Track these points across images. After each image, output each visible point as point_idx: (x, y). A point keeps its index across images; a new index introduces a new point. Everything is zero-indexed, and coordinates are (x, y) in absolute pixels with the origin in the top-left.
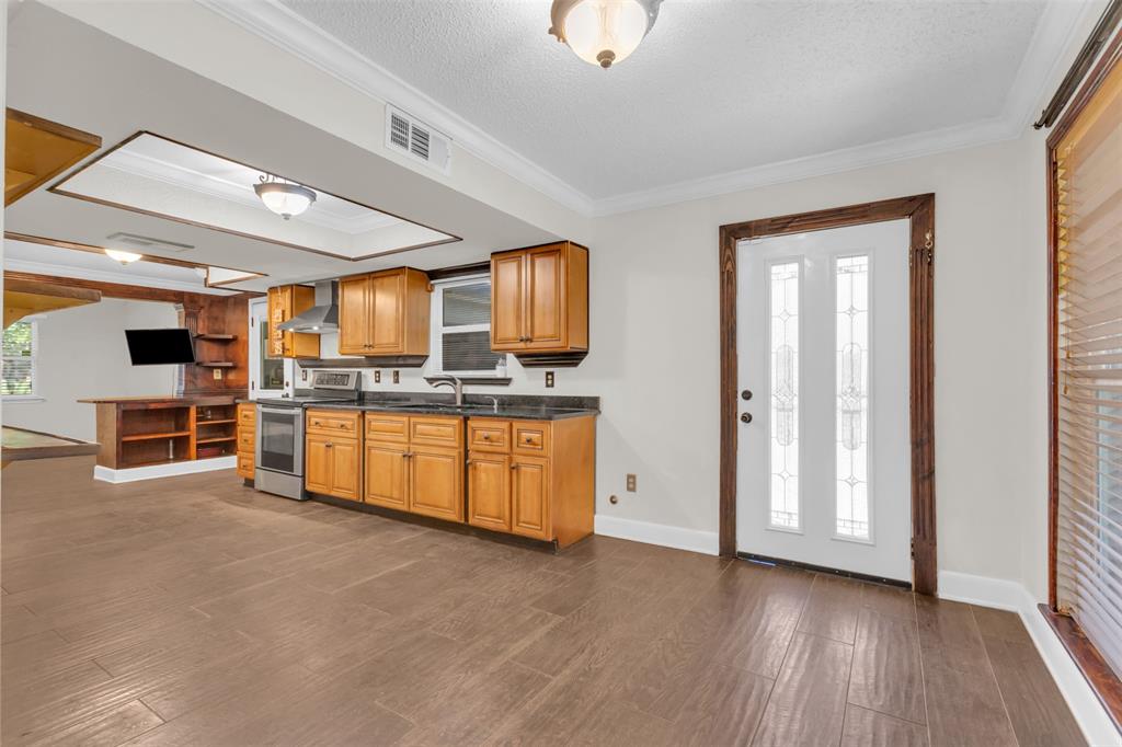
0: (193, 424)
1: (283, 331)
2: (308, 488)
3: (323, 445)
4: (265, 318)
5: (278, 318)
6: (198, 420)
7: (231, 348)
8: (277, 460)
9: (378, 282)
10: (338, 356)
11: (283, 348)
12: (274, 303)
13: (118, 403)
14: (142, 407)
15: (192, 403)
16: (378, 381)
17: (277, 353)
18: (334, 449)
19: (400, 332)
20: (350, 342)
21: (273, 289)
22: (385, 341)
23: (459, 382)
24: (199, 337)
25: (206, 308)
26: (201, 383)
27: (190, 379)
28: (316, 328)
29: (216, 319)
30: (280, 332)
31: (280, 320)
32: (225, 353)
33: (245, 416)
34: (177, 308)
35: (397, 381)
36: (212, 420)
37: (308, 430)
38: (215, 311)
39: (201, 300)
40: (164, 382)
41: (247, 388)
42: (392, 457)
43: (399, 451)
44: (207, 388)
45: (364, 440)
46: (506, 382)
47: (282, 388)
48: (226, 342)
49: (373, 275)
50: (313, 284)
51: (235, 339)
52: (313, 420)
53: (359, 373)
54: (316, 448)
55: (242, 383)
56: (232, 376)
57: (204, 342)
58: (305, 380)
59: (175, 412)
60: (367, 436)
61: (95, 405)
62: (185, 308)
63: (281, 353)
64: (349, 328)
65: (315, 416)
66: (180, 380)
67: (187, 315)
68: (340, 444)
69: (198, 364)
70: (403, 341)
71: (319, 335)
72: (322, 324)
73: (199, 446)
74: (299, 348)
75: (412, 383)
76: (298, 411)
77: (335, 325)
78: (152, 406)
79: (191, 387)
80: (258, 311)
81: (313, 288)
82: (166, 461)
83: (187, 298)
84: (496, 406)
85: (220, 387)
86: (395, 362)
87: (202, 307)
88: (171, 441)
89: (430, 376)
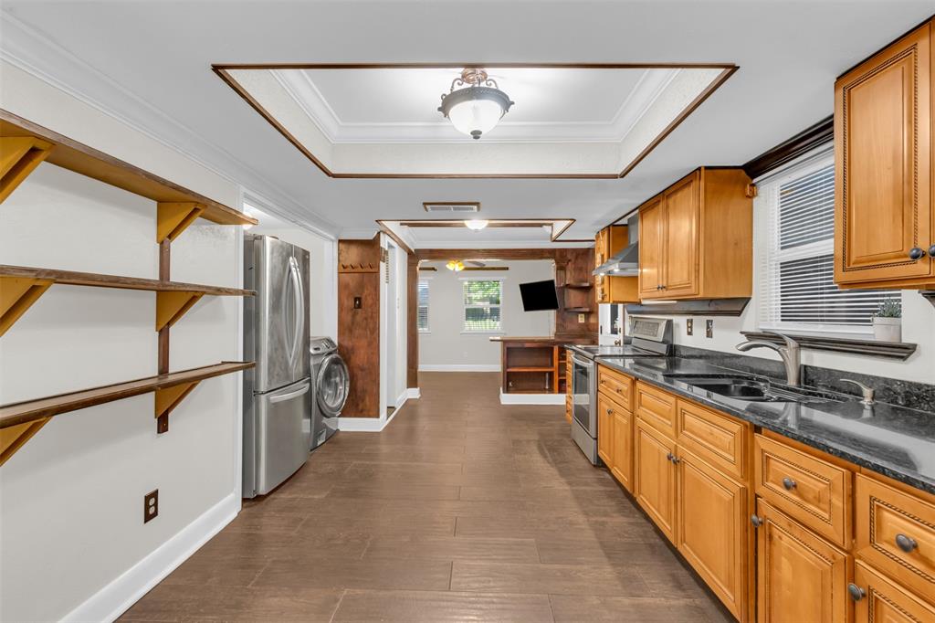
0: (556, 362)
2: (599, 454)
3: (607, 408)
7: (589, 294)
9: (671, 201)
12: (597, 251)
13: (503, 341)
14: (519, 345)
15: (557, 343)
16: (690, 333)
18: (614, 418)
19: (693, 265)
20: (647, 283)
21: (598, 234)
22: (679, 280)
23: (792, 344)
24: (568, 286)
25: (573, 260)
26: (569, 326)
27: (560, 322)
28: (616, 271)
29: (581, 269)
30: (600, 278)
32: (585, 298)
33: (569, 363)
34: (551, 264)
35: (709, 334)
37: (599, 388)
38: (580, 263)
39: (569, 253)
40: (542, 325)
41: (597, 331)
43: (666, 447)
44: (572, 330)
46: (899, 351)
48: (586, 289)
49: (666, 193)
50: (624, 221)
51: (591, 286)
52: (602, 377)
53: (669, 321)
54: (604, 408)
55: (595, 327)
56: (590, 320)
57: (571, 290)
60: (638, 411)
62: (557, 263)
63: (601, 299)
65: (603, 373)
67: (557, 269)
69: (565, 310)
70: (698, 278)
72: (618, 264)
73: (560, 381)
75: (726, 338)
76: (591, 364)
78: (527, 345)
79: (561, 328)
81: (626, 225)
82: (543, 391)
83: (557, 254)
84: (866, 401)
85: (583, 330)
86: (706, 308)
87: (570, 261)
88: (547, 375)
89: (752, 329)
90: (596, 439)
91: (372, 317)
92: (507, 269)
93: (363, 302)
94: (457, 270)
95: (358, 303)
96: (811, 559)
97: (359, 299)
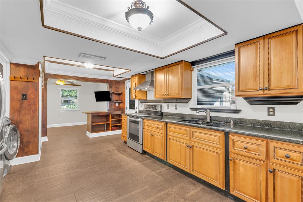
0: (111, 120)
1: (135, 90)
2: (144, 149)
3: (150, 134)
4: (130, 87)
5: (134, 86)
6: (112, 118)
7: (121, 96)
8: (134, 137)
9: (170, 69)
10: (153, 98)
11: (135, 96)
12: (132, 82)
13: (91, 113)
15: (110, 113)
16: (168, 109)
17: (133, 98)
18: (154, 137)
19: (180, 88)
20: (159, 93)
21: (132, 76)
22: (174, 92)
23: (208, 111)
25: (115, 84)
26: (113, 107)
27: (110, 106)
28: (146, 89)
29: (117, 87)
30: (134, 91)
31: (134, 87)
32: (119, 97)
33: (124, 120)
34: (107, 85)
35: (176, 109)
36: (116, 118)
37: (144, 127)
38: (117, 85)
39: (113, 82)
40: (104, 107)
41: (125, 109)
42: (181, 145)
43: (185, 143)
44: (114, 108)
45: (167, 135)
46: (237, 111)
47: (135, 109)
48: (119, 94)
49: (168, 66)
50: (144, 73)
51: (122, 94)
52: (146, 124)
53: (161, 105)
54: (147, 134)
55: (123, 107)
56: (121, 105)
57: (113, 94)
58: (142, 107)
59: (106, 116)
60: (168, 134)
61: (87, 114)
62: (109, 84)
63: (135, 98)
64: (158, 88)
65: (147, 122)
66: (108, 106)
67: (109, 87)
68: (157, 135)
69: (112, 101)
70: (182, 92)
71: (147, 91)
72: (148, 87)
73: (112, 126)
74: (140, 96)
76: (140, 120)
77: (153, 87)
78: (100, 114)
79: (110, 108)
80: (128, 84)
81: (145, 75)
82: (104, 131)
83: (109, 82)
84: (232, 124)
85: (118, 108)
86: (175, 101)
87: (113, 84)
88: (105, 125)
89: (192, 107)
90: (142, 145)
91: (34, 104)
92: (81, 85)
93: (28, 97)
94: (61, 84)
95: (24, 97)
96: (252, 166)
97: (25, 95)
